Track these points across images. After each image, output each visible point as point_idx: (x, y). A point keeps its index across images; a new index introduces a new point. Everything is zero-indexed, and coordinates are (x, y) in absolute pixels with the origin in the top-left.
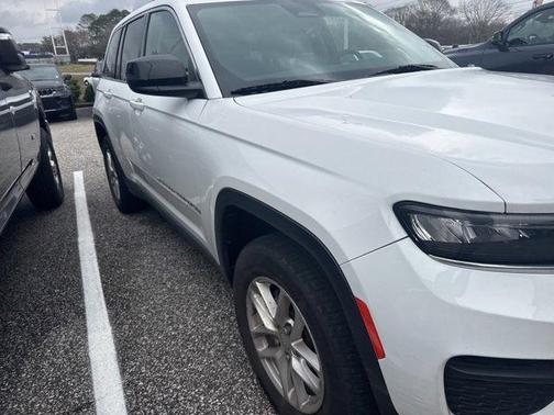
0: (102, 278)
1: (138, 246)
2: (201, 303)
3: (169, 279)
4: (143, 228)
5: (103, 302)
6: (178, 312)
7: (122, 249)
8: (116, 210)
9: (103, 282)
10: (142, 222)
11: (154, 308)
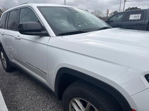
0: (4, 98)
1: (16, 84)
2: (44, 103)
3: (30, 95)
4: (16, 77)
5: (6, 108)
6: (36, 108)
7: (9, 85)
8: (4, 71)
9: (4, 99)
10: (15, 75)
11: (27, 107)
